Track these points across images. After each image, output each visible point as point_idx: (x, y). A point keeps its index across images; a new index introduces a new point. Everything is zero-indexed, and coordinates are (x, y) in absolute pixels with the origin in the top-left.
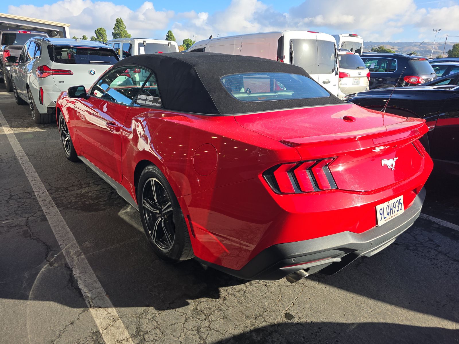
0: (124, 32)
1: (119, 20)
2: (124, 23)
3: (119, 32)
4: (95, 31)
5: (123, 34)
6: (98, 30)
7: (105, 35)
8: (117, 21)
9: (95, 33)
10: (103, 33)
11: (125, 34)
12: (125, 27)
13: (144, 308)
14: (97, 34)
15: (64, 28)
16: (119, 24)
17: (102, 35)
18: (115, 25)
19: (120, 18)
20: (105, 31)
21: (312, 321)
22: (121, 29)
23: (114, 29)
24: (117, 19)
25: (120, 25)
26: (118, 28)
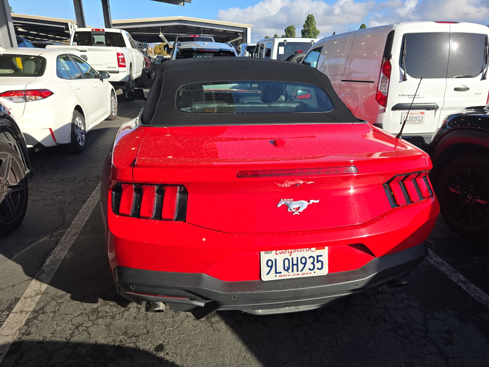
0: (313, 29)
1: (310, 16)
2: (315, 19)
3: (308, 29)
4: (286, 29)
5: (312, 31)
6: (288, 28)
7: (293, 33)
8: (308, 18)
9: (285, 31)
10: (292, 31)
11: (313, 31)
12: (315, 23)
13: (64, 293)
14: (287, 32)
15: (247, 28)
16: (310, 20)
17: (291, 33)
18: (306, 22)
19: (312, 14)
20: (295, 29)
21: (174, 362)
22: (311, 26)
23: (304, 26)
24: (309, 15)
25: (310, 22)
26: (308, 24)
